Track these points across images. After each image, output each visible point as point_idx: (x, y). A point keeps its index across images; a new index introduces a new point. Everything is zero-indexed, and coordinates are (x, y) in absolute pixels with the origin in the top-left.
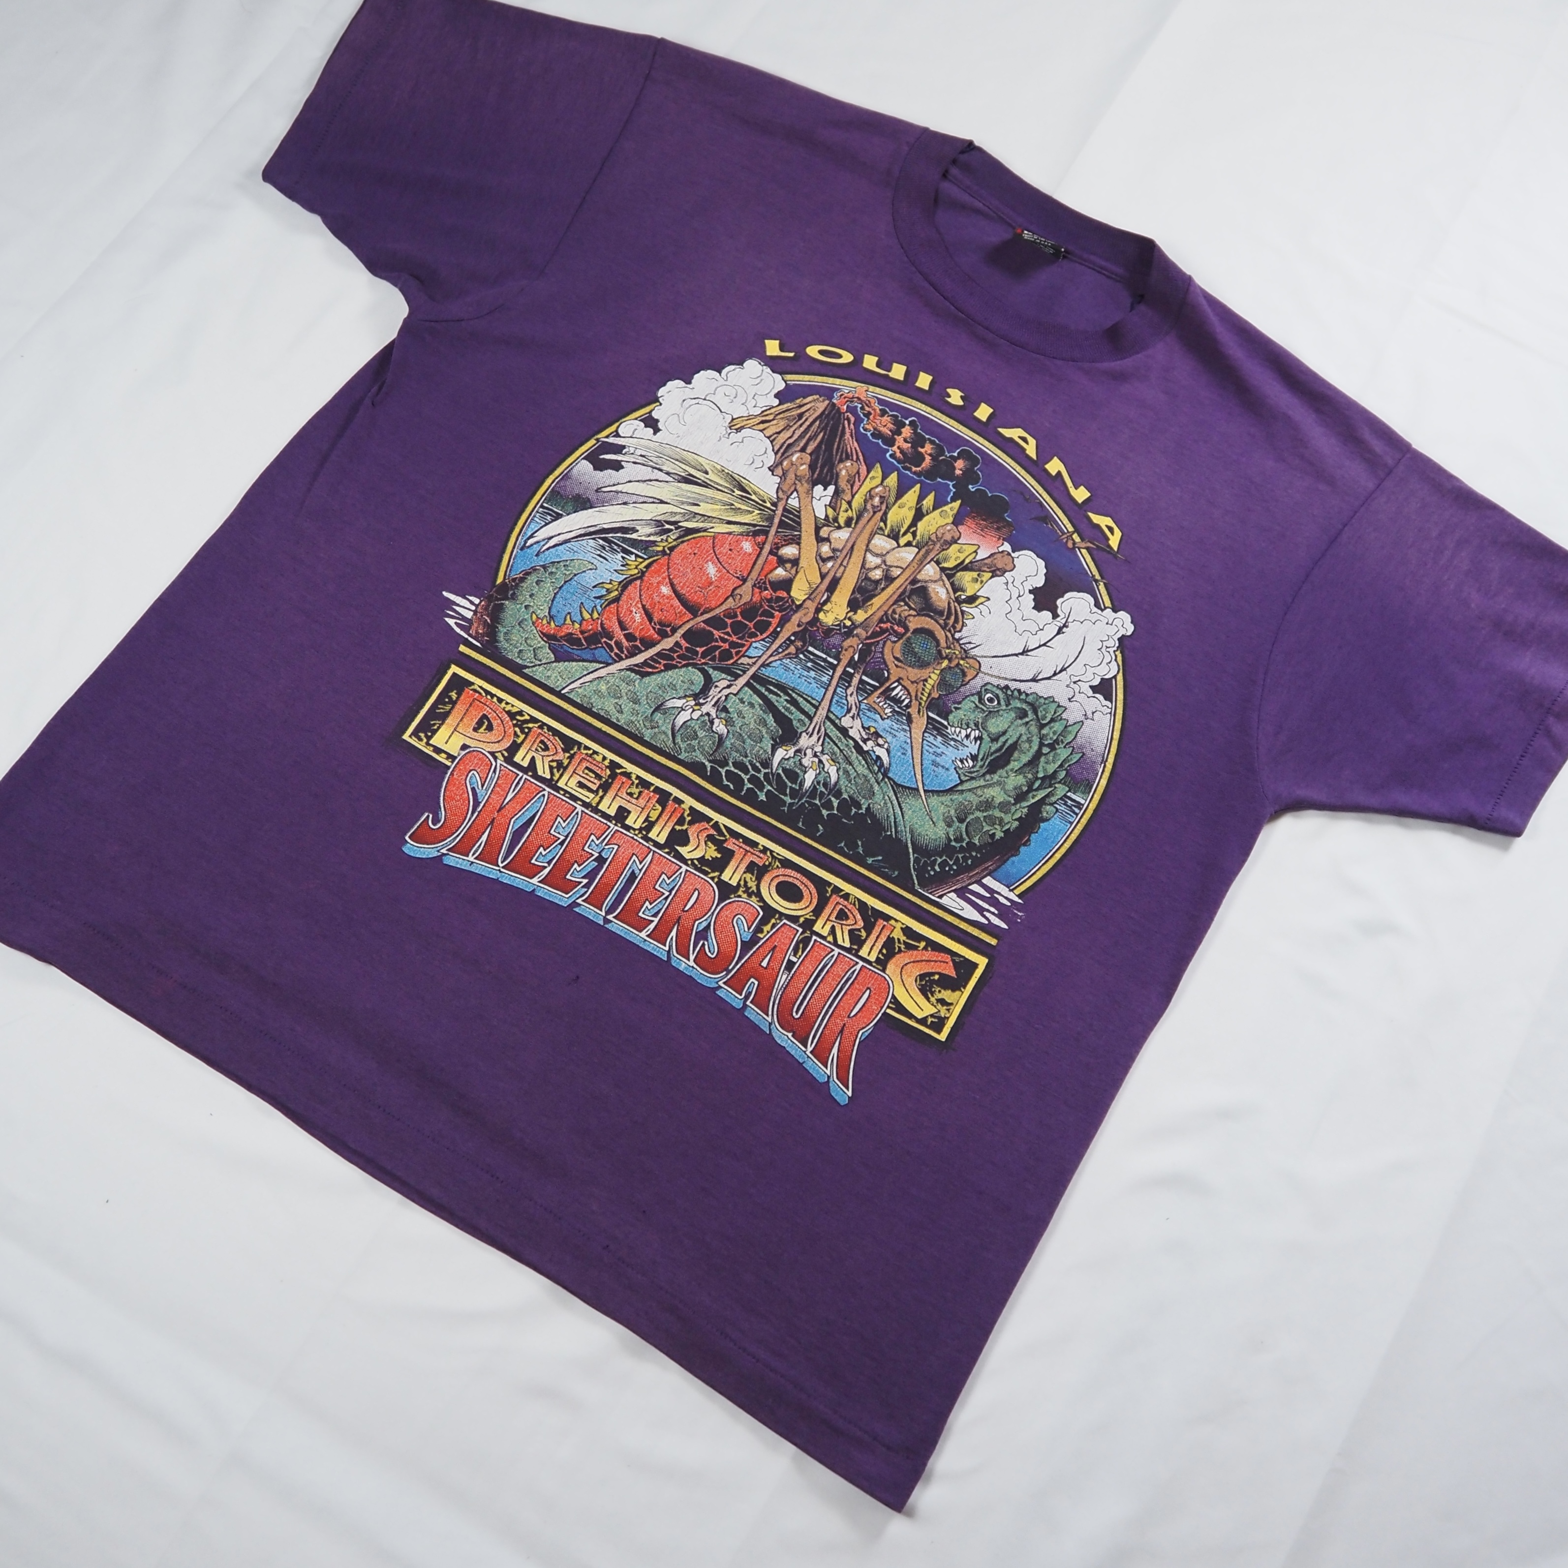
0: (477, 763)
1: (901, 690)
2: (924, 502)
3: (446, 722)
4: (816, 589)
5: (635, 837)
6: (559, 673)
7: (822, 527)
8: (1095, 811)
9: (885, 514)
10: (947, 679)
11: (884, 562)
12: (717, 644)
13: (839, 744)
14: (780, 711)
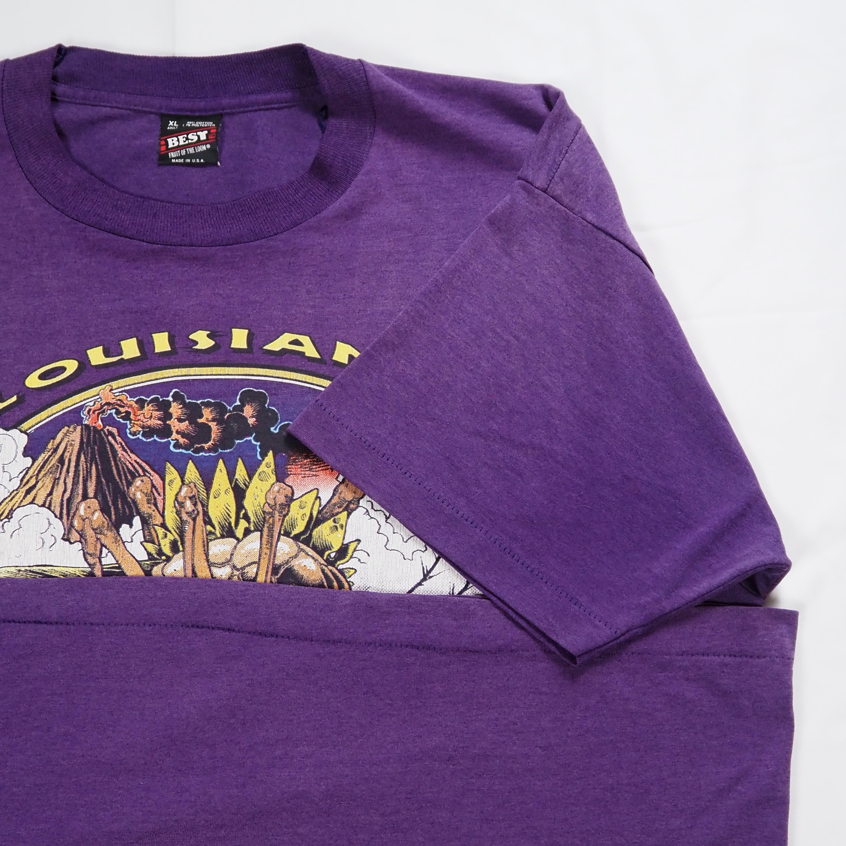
2: (237, 476)
7: (151, 570)
9: (206, 514)
11: (234, 567)
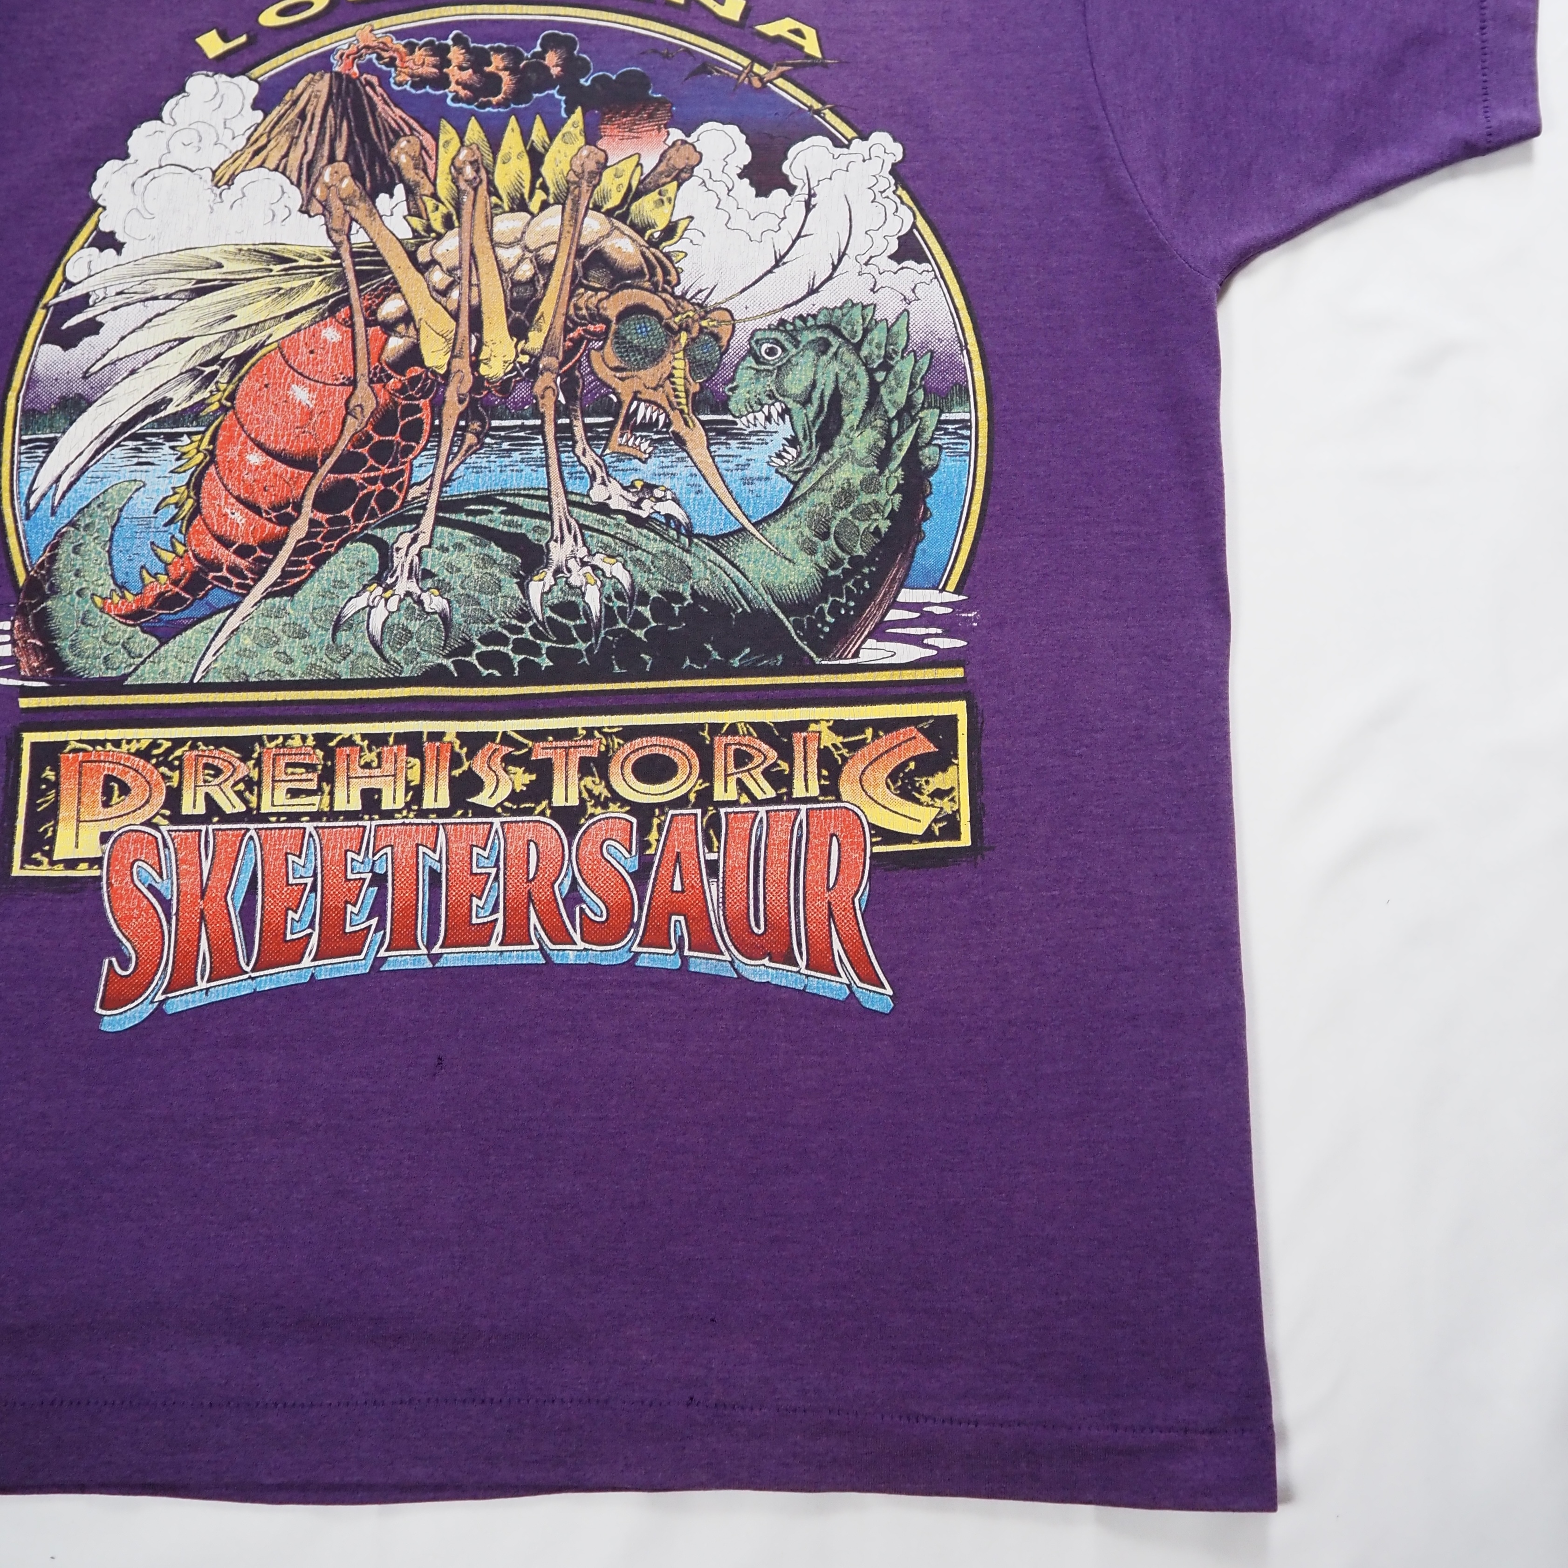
0: (136, 849)
1: (647, 408)
3: (60, 817)
4: (455, 339)
5: (407, 821)
6: (176, 657)
8: (990, 419)
10: (698, 357)
12: (365, 491)
13: (606, 530)
14: (502, 532)
